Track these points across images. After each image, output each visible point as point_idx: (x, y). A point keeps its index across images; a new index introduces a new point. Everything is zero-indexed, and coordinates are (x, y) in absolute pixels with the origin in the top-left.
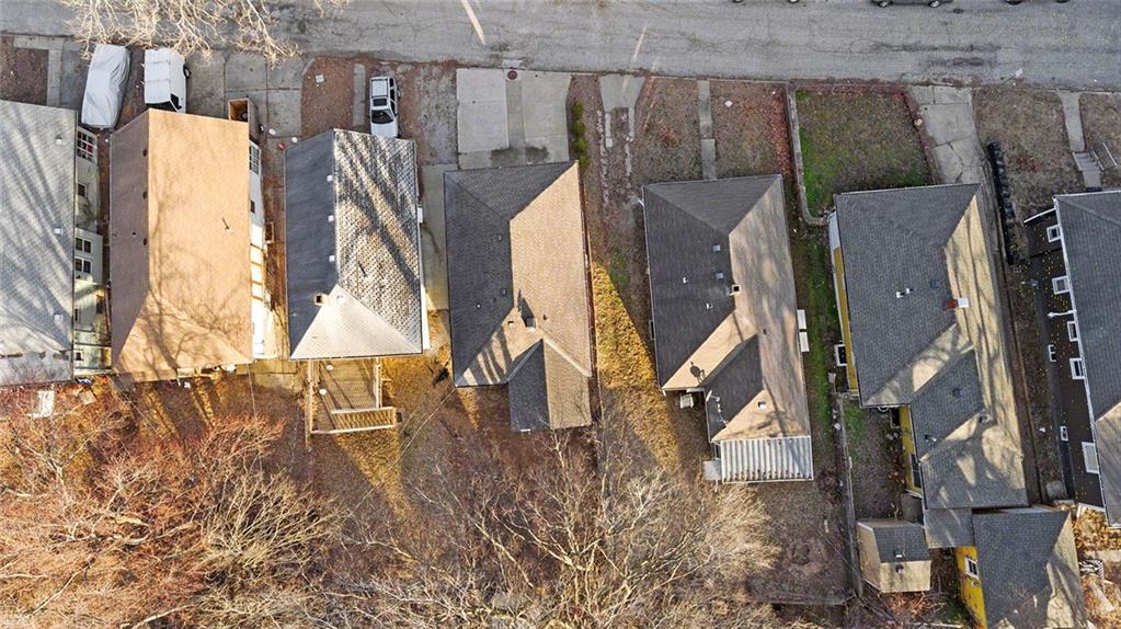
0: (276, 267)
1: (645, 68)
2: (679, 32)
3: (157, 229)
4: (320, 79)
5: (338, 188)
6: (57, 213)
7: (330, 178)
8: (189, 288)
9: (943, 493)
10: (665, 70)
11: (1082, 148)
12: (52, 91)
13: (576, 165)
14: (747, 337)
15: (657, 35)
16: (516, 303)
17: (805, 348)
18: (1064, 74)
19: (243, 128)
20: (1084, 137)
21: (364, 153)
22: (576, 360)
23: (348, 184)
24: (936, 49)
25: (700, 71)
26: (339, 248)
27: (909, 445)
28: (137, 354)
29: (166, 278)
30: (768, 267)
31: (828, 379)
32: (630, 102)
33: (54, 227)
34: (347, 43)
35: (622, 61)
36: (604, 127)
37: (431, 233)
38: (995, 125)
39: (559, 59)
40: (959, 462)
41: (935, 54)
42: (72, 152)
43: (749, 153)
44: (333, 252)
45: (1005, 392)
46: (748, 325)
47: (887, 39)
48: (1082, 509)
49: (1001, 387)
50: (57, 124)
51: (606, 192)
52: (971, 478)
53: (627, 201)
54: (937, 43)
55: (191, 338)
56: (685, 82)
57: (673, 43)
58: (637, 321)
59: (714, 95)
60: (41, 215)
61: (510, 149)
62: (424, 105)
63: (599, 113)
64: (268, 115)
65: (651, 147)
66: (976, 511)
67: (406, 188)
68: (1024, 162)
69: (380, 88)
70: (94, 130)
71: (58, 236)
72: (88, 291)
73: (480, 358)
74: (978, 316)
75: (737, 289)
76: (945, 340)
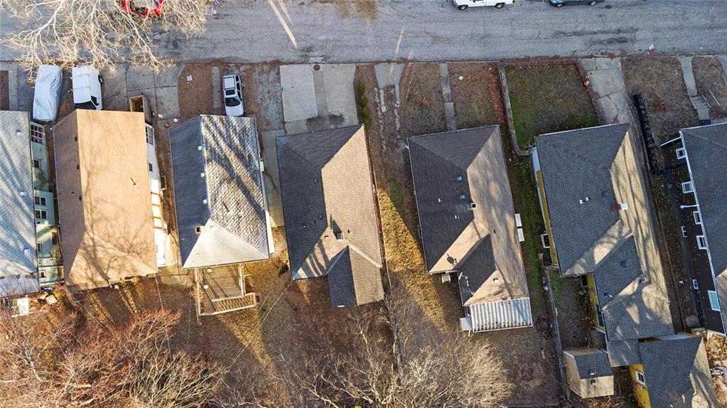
0: (169, 205)
1: (404, 57)
2: (425, 32)
3: (88, 189)
4: (190, 78)
5: (206, 154)
6: (21, 182)
7: (200, 148)
8: (112, 226)
9: (619, 331)
10: (418, 58)
11: (696, 94)
12: (13, 99)
13: (363, 127)
14: (483, 236)
15: (411, 35)
16: (329, 224)
17: (522, 239)
18: (681, 44)
19: (141, 116)
20: (697, 86)
21: (222, 129)
22: (370, 257)
23: (212, 151)
24: (595, 33)
25: (440, 57)
26: (209, 195)
27: (594, 298)
28: (80, 272)
29: (96, 221)
30: (494, 188)
31: (538, 258)
32: (396, 81)
33: (19, 191)
34: (206, 53)
35: (388, 54)
36: (380, 99)
37: (270, 176)
38: (637, 81)
39: (346, 54)
40: (628, 310)
41: (595, 37)
42: (28, 140)
43: (477, 110)
44: (205, 197)
45: (655, 260)
46: (483, 228)
47: (563, 29)
48: (710, 334)
49: (652, 258)
50: (17, 122)
51: (384, 142)
52: (636, 320)
53: (398, 147)
54: (596, 29)
55: (116, 260)
56: (432, 65)
57: (422, 40)
58: (410, 226)
59: (451, 73)
60: (11, 184)
61: (319, 117)
62: (260, 91)
63: (376, 89)
64: (157, 105)
65: (411, 110)
66: (641, 340)
67: (251, 149)
68: (658, 106)
69: (230, 83)
70: (42, 123)
71: (23, 197)
72: (46, 231)
73: (308, 260)
74: (634, 213)
75: (474, 206)
76: (614, 231)
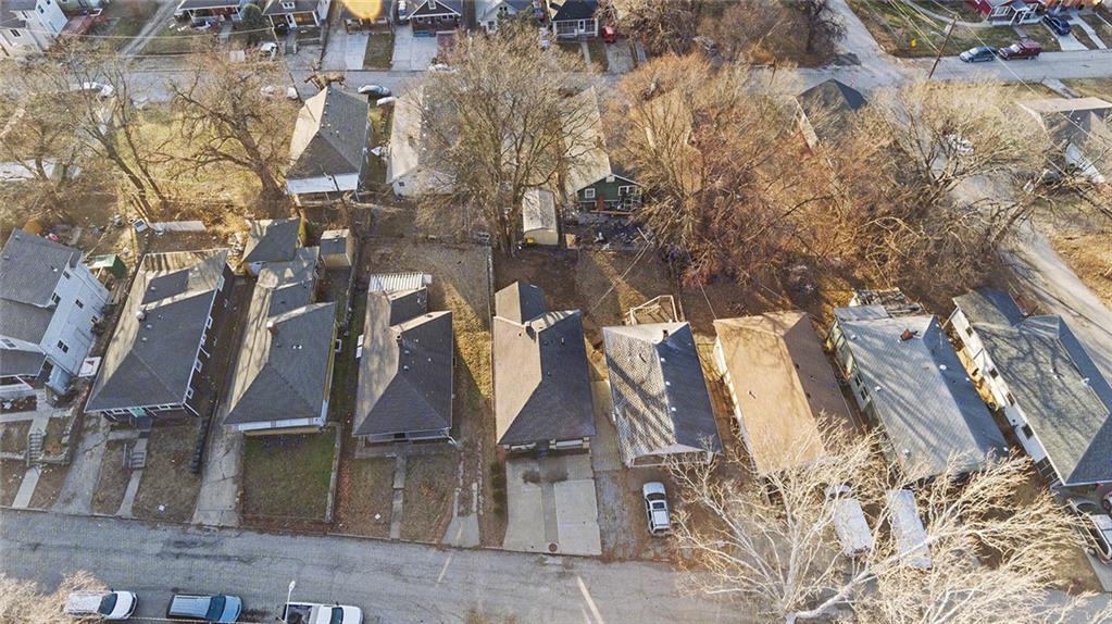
1: (440, 552)
2: (409, 583)
6: (884, 399)
7: (674, 410)
8: (760, 346)
9: (305, 265)
10: (423, 548)
11: (135, 471)
13: (498, 438)
15: (427, 581)
16: (537, 335)
17: (361, 338)
35: (459, 559)
36: (478, 500)
38: (186, 492)
41: (206, 552)
43: (369, 477)
44: (663, 364)
45: (254, 307)
46: (394, 329)
47: (240, 566)
48: (234, 268)
49: (257, 307)
54: (204, 561)
55: (755, 325)
57: (415, 573)
58: (464, 367)
61: (552, 482)
62: (626, 520)
63: (481, 513)
65: (443, 483)
68: (179, 459)
69: (660, 519)
73: (562, 318)
74: (258, 335)
76: (283, 320)
